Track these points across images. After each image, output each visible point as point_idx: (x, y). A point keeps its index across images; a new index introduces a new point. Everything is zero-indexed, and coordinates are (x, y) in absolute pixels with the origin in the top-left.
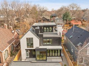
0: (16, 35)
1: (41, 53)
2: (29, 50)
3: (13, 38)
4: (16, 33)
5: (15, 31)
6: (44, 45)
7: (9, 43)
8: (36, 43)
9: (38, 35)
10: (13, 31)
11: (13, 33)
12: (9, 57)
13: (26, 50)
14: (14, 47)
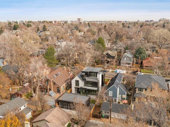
0: (71, 75)
1: (86, 91)
2: (77, 88)
3: (68, 78)
4: (71, 74)
5: (70, 73)
6: (86, 86)
7: (65, 81)
8: (82, 84)
9: (83, 79)
10: (69, 73)
11: (69, 74)
12: (65, 90)
13: (75, 87)
14: (68, 84)
